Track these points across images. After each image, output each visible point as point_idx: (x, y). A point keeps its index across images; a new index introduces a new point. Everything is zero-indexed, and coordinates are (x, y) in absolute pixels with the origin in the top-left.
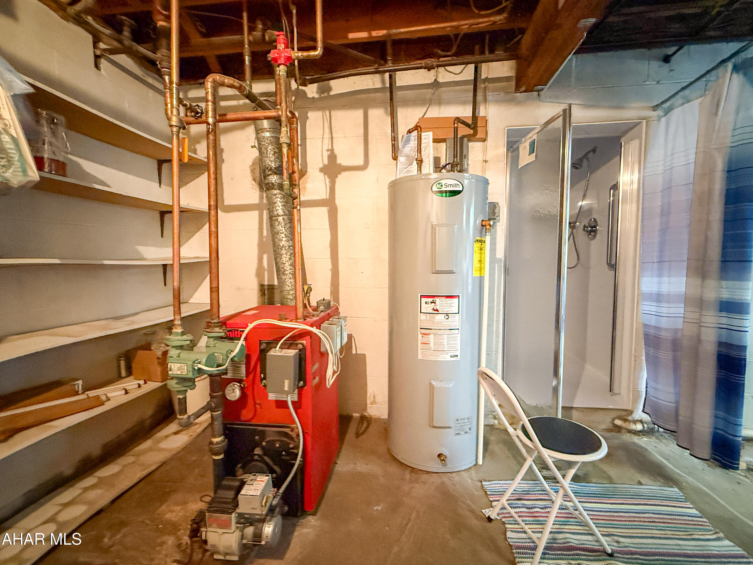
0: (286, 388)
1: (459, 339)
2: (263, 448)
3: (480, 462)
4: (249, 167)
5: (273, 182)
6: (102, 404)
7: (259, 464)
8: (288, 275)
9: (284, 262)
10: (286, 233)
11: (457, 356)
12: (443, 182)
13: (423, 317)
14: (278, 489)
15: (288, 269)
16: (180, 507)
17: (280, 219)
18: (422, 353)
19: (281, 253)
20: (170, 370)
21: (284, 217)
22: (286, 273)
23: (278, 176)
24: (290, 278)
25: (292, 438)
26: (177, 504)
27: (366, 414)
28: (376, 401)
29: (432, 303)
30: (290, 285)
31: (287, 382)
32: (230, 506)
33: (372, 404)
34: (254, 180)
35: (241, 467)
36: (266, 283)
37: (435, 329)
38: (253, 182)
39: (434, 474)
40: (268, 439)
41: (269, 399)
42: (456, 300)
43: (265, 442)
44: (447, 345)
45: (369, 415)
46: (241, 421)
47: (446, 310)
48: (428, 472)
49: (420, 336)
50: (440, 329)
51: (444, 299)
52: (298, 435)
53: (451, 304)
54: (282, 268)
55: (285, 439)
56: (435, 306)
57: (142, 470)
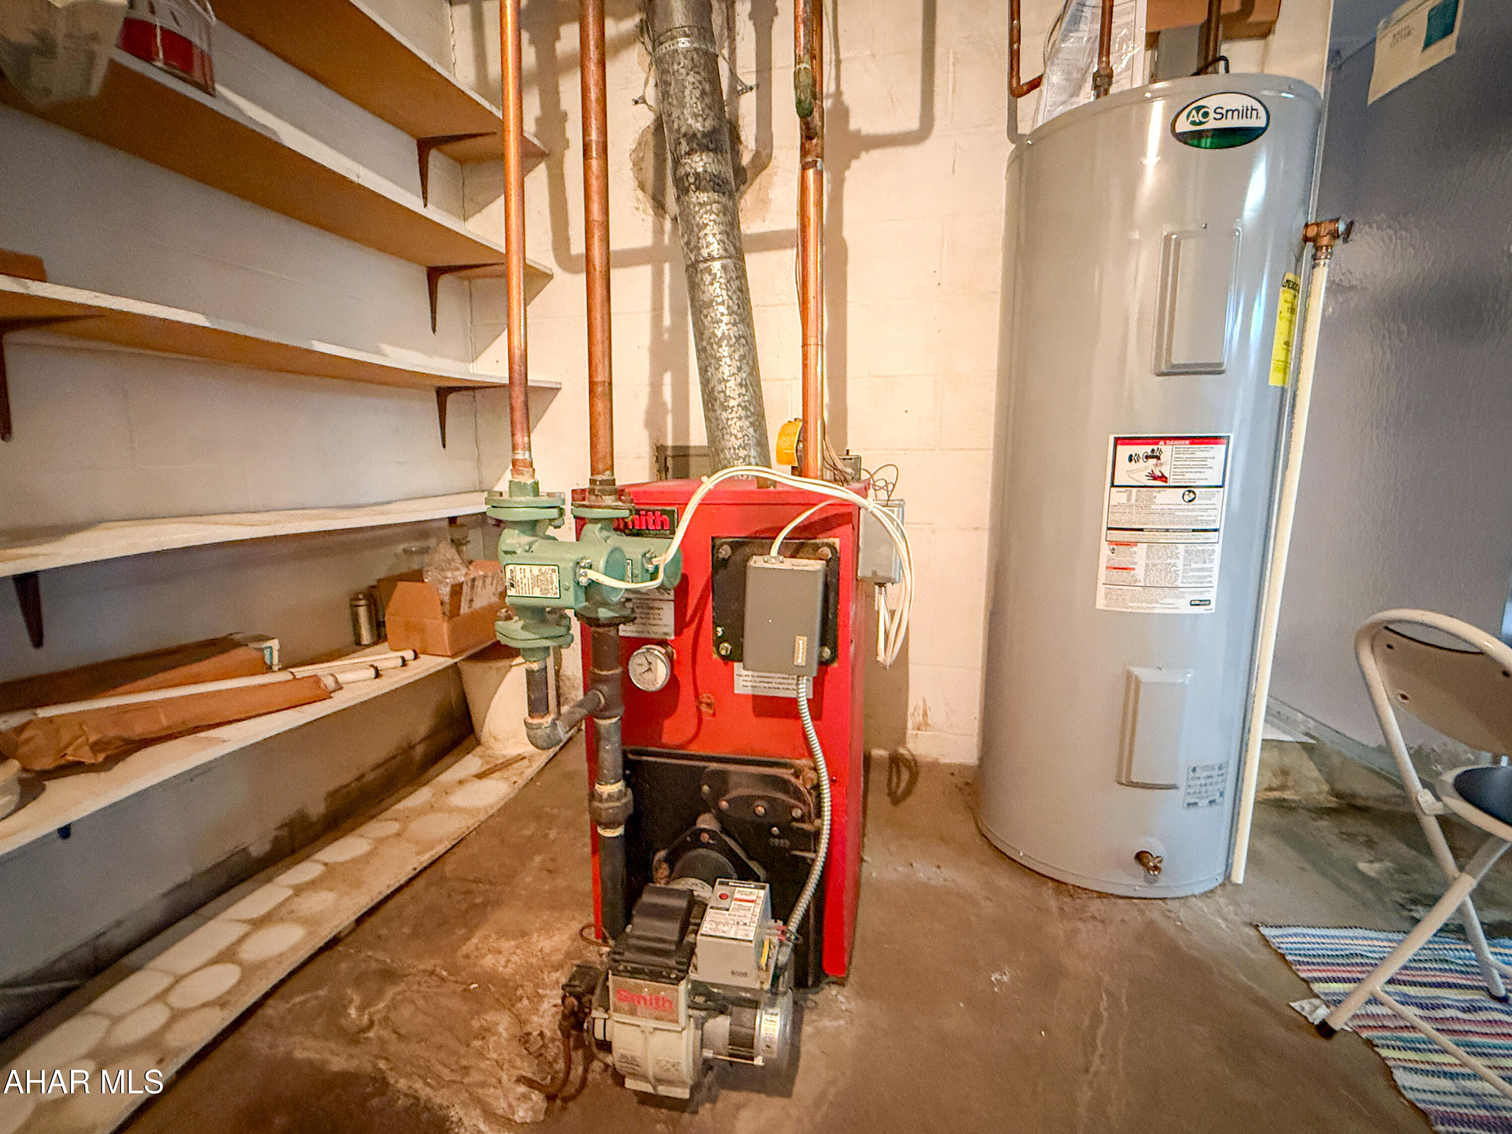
0: (800, 660)
1: (1217, 557)
2: (721, 816)
3: (1239, 876)
4: (627, 155)
5: (700, 170)
6: (326, 696)
7: (715, 855)
8: (735, 409)
9: (725, 377)
10: (731, 303)
11: (1205, 603)
12: (1211, 103)
13: (1118, 497)
14: (786, 923)
15: (735, 394)
16: (513, 943)
17: (716, 266)
18: (1107, 594)
19: (718, 355)
20: (512, 585)
21: (725, 261)
22: (731, 405)
23: (711, 154)
24: (740, 418)
25: (797, 794)
26: (503, 934)
27: (902, 751)
28: (930, 722)
29: (1147, 457)
30: (740, 435)
31: (801, 643)
32: (672, 962)
33: (919, 729)
34: (642, 186)
35: (666, 860)
36: (670, 443)
37: (1151, 530)
38: (640, 194)
39: (1121, 901)
40: (734, 794)
41: (736, 692)
42: (1218, 450)
43: (726, 801)
44: (1185, 571)
45: (912, 755)
46: (663, 746)
47: (1190, 478)
48: (1101, 895)
49: (1105, 548)
50: (1167, 530)
51: (1185, 445)
52: (817, 787)
53: (1205, 459)
54: (719, 392)
55: (780, 796)
56: (1156, 465)
57: (419, 853)
